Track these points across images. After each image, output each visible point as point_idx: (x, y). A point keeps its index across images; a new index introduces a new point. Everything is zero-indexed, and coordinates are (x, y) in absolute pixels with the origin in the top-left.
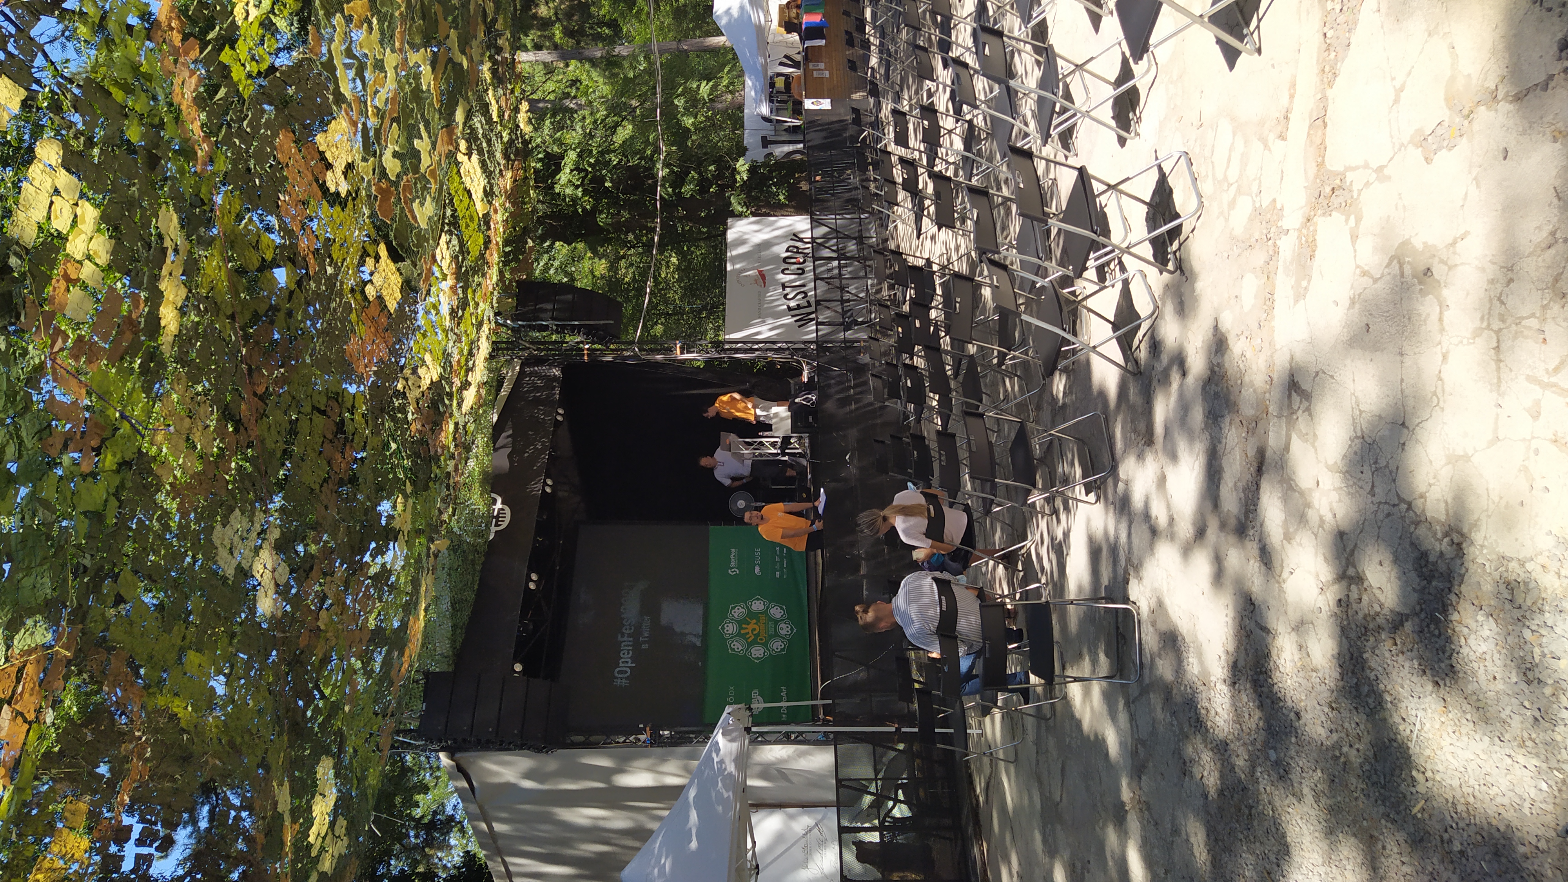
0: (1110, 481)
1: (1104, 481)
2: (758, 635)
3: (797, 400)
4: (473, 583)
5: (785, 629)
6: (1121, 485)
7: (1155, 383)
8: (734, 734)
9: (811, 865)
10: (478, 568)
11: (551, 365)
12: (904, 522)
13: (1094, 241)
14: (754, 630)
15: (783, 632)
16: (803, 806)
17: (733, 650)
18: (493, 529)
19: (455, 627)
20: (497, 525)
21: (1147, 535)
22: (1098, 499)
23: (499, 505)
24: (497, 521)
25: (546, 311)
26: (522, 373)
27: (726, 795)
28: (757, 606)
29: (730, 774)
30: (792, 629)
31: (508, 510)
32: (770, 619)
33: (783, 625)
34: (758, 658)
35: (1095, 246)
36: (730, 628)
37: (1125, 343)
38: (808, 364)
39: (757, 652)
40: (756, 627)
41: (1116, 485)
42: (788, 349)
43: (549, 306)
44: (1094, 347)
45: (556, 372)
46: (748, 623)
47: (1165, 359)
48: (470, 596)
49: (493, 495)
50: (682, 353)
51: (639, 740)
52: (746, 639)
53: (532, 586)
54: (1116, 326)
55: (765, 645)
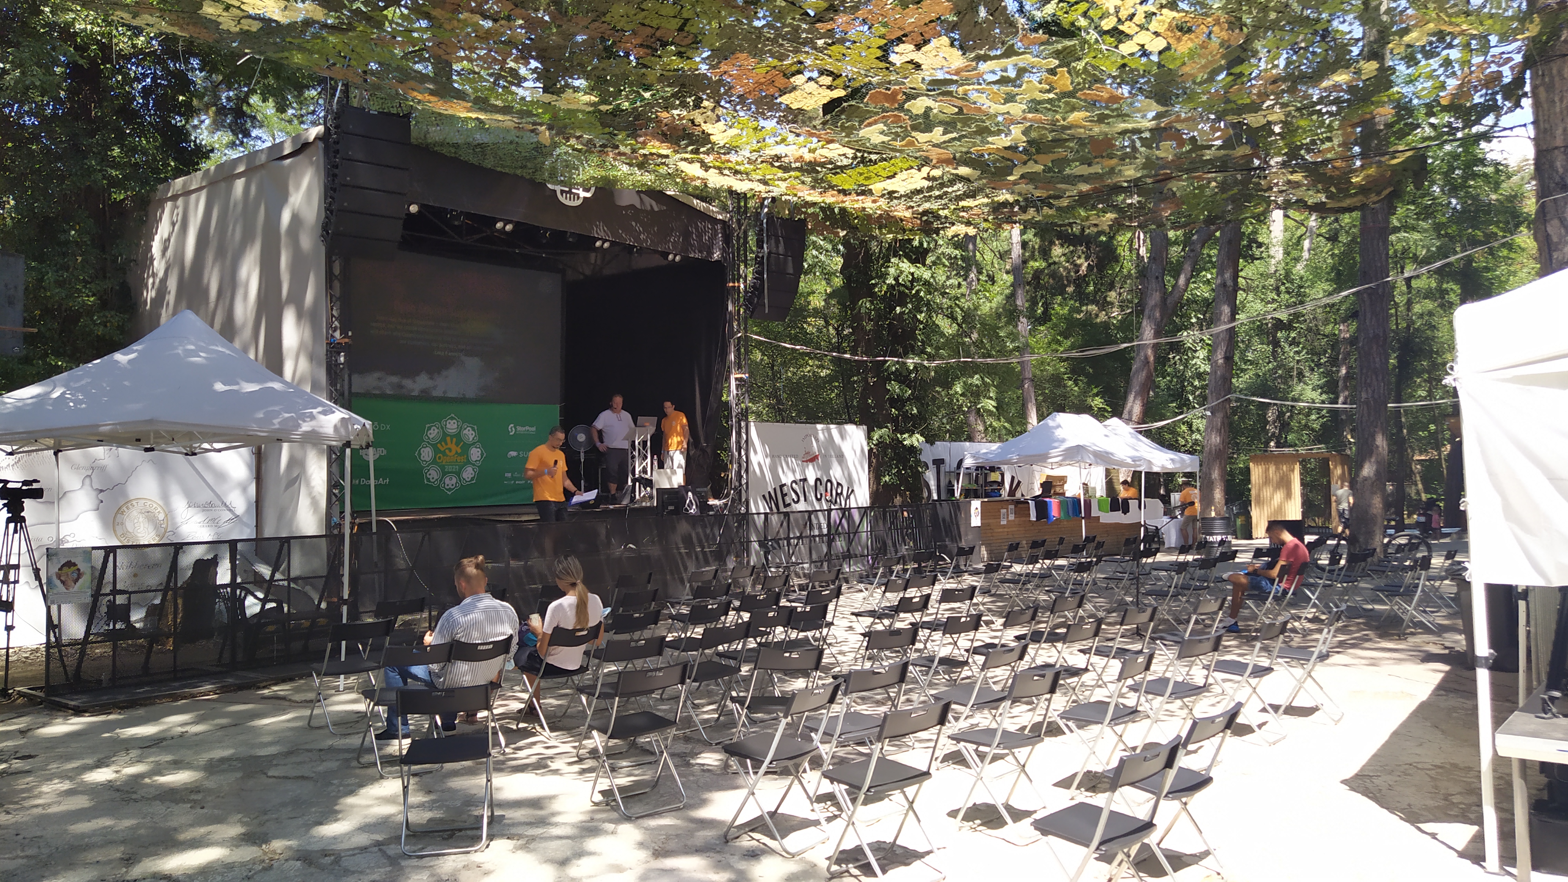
0: (615, 815)
1: (616, 808)
2: (444, 453)
3: (690, 494)
4: (503, 166)
5: (450, 482)
6: (610, 827)
7: (718, 857)
8: (343, 431)
9: (192, 511)
10: (519, 172)
11: (723, 250)
12: (570, 605)
13: (860, 789)
14: (450, 450)
15: (447, 481)
16: (257, 502)
17: (429, 429)
18: (558, 188)
19: (456, 146)
20: (562, 192)
21: (560, 855)
22: (596, 804)
23: (583, 194)
24: (566, 192)
25: (777, 247)
26: (715, 221)
27: (276, 421)
28: (475, 454)
29: (299, 426)
30: (450, 490)
31: (577, 203)
32: (461, 468)
33: (454, 480)
34: (420, 454)
35: (854, 789)
36: (452, 426)
37: (757, 825)
38: (726, 505)
39: (427, 454)
40: (453, 452)
41: (611, 821)
42: (741, 485)
43: (781, 249)
44: (753, 794)
45: (716, 255)
46: (457, 444)
47: (742, 865)
48: (489, 163)
49: (593, 189)
50: (736, 379)
51: (335, 331)
52: (440, 442)
53: (499, 225)
54: (773, 814)
55: (434, 461)
